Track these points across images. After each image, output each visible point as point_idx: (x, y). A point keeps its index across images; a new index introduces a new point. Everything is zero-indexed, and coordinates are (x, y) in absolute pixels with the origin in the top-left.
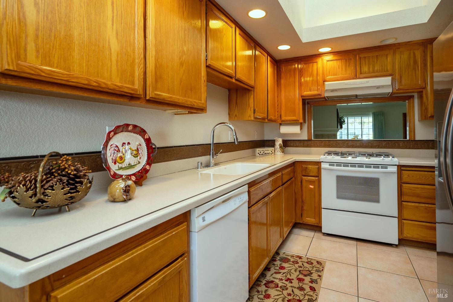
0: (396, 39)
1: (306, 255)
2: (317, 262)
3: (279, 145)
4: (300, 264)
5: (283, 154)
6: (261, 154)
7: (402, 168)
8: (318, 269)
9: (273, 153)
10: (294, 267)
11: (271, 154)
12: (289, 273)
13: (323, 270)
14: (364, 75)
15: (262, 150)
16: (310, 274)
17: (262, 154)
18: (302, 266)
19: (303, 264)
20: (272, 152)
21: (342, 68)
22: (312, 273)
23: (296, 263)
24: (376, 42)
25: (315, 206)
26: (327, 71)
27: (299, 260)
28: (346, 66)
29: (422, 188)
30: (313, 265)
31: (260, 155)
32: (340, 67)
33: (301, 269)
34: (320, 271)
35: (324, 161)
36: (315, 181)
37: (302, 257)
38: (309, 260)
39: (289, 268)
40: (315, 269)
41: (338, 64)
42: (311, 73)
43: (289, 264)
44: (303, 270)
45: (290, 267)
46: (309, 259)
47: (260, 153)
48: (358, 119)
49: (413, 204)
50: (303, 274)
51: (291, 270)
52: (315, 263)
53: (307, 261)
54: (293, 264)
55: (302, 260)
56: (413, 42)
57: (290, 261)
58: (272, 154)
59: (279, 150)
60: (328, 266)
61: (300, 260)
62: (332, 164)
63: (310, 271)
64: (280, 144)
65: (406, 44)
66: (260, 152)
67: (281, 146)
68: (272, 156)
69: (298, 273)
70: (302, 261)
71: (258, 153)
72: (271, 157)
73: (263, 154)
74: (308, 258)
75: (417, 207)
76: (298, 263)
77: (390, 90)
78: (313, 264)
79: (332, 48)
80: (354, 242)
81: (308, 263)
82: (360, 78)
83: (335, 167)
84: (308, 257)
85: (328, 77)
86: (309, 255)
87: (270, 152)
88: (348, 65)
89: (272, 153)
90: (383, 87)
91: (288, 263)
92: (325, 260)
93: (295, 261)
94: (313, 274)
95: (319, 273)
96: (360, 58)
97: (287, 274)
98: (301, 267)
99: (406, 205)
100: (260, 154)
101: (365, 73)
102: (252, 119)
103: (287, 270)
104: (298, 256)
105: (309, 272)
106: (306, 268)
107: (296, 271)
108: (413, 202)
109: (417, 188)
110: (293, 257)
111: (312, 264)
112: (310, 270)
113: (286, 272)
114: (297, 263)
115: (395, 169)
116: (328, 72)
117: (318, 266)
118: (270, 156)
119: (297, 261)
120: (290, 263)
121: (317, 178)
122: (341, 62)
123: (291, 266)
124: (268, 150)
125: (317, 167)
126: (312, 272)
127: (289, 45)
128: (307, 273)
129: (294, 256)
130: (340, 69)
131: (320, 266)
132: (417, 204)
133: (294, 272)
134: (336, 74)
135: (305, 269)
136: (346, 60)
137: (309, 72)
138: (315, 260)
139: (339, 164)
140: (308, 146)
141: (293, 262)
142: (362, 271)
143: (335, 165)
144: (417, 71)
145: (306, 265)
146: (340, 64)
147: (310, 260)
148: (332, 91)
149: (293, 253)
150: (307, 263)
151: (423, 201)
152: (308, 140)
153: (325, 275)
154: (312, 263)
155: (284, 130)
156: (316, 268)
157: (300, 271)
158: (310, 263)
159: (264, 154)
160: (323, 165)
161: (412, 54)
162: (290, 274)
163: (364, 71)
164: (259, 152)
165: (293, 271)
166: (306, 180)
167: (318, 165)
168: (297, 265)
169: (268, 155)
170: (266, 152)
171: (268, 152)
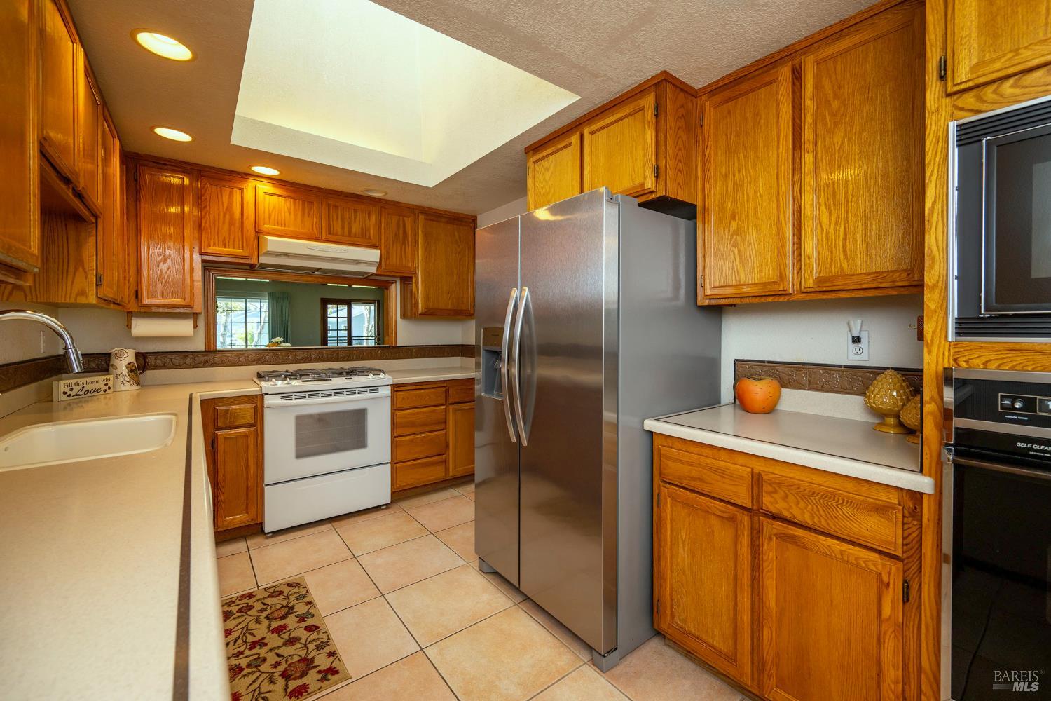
0: (386, 194)
1: (258, 587)
2: (288, 585)
3: (127, 367)
4: (259, 606)
5: (139, 387)
6: (73, 393)
7: (396, 389)
8: (298, 595)
9: (110, 388)
10: (249, 619)
11: (105, 391)
12: (247, 634)
13: (307, 592)
14: (335, 238)
15: (77, 384)
16: (290, 610)
17: (76, 395)
18: (265, 607)
19: (264, 604)
20: (106, 385)
21: (295, 215)
22: (293, 607)
23: (249, 610)
24: (358, 189)
25: (247, 488)
26: (264, 212)
27: (251, 602)
28: (304, 213)
29: (418, 413)
30: (285, 594)
31: (71, 398)
32: (292, 211)
33: (265, 613)
34: (305, 596)
35: (270, 392)
36: (247, 436)
37: (253, 592)
38: (271, 590)
39: (240, 626)
40: (292, 598)
41: (288, 204)
42: (227, 207)
43: (235, 618)
44: (271, 613)
45: (240, 623)
46: (269, 588)
47: (69, 393)
48: (238, 304)
49: (408, 438)
50: (276, 618)
51: (247, 625)
52: (286, 590)
53: (268, 594)
54: (243, 616)
55: (257, 598)
56: (403, 205)
57: (233, 614)
58: (108, 391)
59: (127, 379)
60: (311, 582)
61: (253, 599)
62: (286, 395)
63: (286, 606)
64: (129, 364)
65: (394, 205)
66: (72, 390)
67: (134, 368)
68: (108, 396)
69: (265, 623)
70: (258, 600)
71: (65, 393)
72: (105, 398)
73: (79, 393)
74: (265, 589)
75: (412, 441)
76: (254, 607)
77: (373, 270)
78: (283, 592)
79: (281, 173)
80: (328, 526)
81: (273, 597)
82: (327, 241)
83: (294, 401)
84: (264, 587)
85: (265, 226)
86: (264, 583)
87: (102, 385)
88: (306, 211)
89: (106, 388)
90: (366, 263)
91: (232, 618)
92: (300, 576)
93: (242, 608)
94: (295, 607)
95: (306, 600)
96: (329, 206)
97: (244, 637)
98: (263, 610)
99: (401, 441)
100: (69, 396)
101: (337, 235)
102: (93, 300)
103: (240, 631)
104: (243, 597)
105: (287, 609)
106: (275, 607)
107: (258, 621)
108: (406, 435)
109: (414, 414)
110: (234, 602)
111: (281, 593)
112: (285, 604)
113: (239, 637)
114: (251, 607)
115: (387, 391)
116: (267, 215)
117: (296, 590)
118: (102, 397)
119: (248, 606)
120: (235, 616)
121: (252, 429)
122: (295, 204)
123: (240, 620)
124: (95, 382)
125: (254, 405)
126: (290, 605)
127: (190, 135)
128: (285, 610)
129: (233, 600)
130: (292, 216)
131: (299, 588)
132: (412, 437)
133: (258, 626)
134: (283, 222)
135: (273, 608)
136: (304, 202)
137: (223, 207)
138: (281, 584)
139: (300, 395)
140: (205, 364)
141: (240, 611)
142: (365, 561)
143: (294, 398)
144: (407, 247)
145: (270, 601)
146: (292, 208)
147: (273, 589)
148: (278, 255)
149: (228, 597)
150: (271, 596)
151: (419, 430)
152: (205, 351)
153: (316, 595)
154: (281, 591)
155: (142, 327)
156: (295, 595)
157: (267, 617)
158: (275, 593)
159: (82, 393)
160: (268, 401)
161: (401, 222)
162: (250, 634)
163: (335, 231)
164: (67, 390)
165: (252, 625)
166: (225, 438)
167: (253, 402)
168: (253, 612)
169: (96, 393)
170: (88, 387)
171: (96, 386)
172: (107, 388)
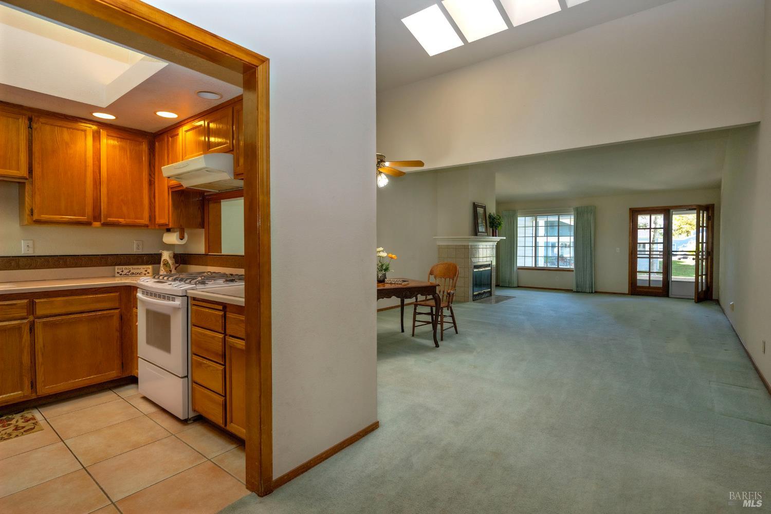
3: (163, 262)
9: (148, 273)
11: (145, 274)
15: (126, 269)
17: (125, 274)
20: (146, 271)
31: (122, 276)
47: (121, 273)
66: (122, 271)
67: (166, 263)
71: (118, 273)
87: (143, 271)
124: (138, 269)
159: (129, 274)
164: (119, 271)
169: (139, 275)
170: (132, 271)
171: (139, 271)
172: (146, 273)
